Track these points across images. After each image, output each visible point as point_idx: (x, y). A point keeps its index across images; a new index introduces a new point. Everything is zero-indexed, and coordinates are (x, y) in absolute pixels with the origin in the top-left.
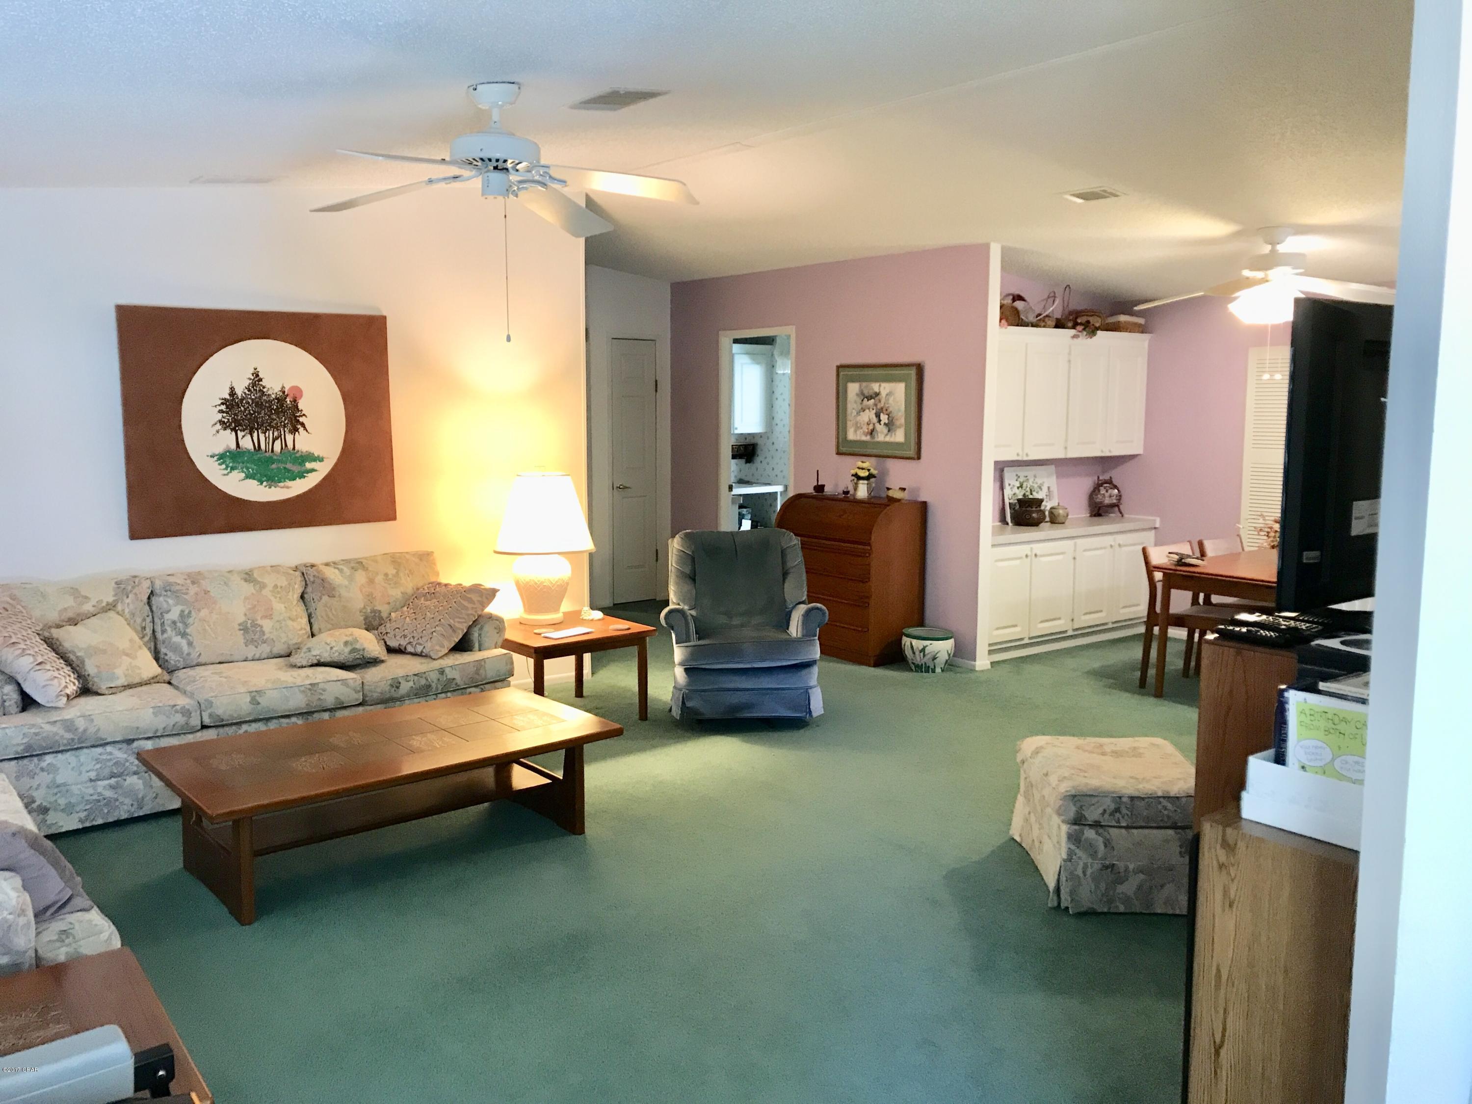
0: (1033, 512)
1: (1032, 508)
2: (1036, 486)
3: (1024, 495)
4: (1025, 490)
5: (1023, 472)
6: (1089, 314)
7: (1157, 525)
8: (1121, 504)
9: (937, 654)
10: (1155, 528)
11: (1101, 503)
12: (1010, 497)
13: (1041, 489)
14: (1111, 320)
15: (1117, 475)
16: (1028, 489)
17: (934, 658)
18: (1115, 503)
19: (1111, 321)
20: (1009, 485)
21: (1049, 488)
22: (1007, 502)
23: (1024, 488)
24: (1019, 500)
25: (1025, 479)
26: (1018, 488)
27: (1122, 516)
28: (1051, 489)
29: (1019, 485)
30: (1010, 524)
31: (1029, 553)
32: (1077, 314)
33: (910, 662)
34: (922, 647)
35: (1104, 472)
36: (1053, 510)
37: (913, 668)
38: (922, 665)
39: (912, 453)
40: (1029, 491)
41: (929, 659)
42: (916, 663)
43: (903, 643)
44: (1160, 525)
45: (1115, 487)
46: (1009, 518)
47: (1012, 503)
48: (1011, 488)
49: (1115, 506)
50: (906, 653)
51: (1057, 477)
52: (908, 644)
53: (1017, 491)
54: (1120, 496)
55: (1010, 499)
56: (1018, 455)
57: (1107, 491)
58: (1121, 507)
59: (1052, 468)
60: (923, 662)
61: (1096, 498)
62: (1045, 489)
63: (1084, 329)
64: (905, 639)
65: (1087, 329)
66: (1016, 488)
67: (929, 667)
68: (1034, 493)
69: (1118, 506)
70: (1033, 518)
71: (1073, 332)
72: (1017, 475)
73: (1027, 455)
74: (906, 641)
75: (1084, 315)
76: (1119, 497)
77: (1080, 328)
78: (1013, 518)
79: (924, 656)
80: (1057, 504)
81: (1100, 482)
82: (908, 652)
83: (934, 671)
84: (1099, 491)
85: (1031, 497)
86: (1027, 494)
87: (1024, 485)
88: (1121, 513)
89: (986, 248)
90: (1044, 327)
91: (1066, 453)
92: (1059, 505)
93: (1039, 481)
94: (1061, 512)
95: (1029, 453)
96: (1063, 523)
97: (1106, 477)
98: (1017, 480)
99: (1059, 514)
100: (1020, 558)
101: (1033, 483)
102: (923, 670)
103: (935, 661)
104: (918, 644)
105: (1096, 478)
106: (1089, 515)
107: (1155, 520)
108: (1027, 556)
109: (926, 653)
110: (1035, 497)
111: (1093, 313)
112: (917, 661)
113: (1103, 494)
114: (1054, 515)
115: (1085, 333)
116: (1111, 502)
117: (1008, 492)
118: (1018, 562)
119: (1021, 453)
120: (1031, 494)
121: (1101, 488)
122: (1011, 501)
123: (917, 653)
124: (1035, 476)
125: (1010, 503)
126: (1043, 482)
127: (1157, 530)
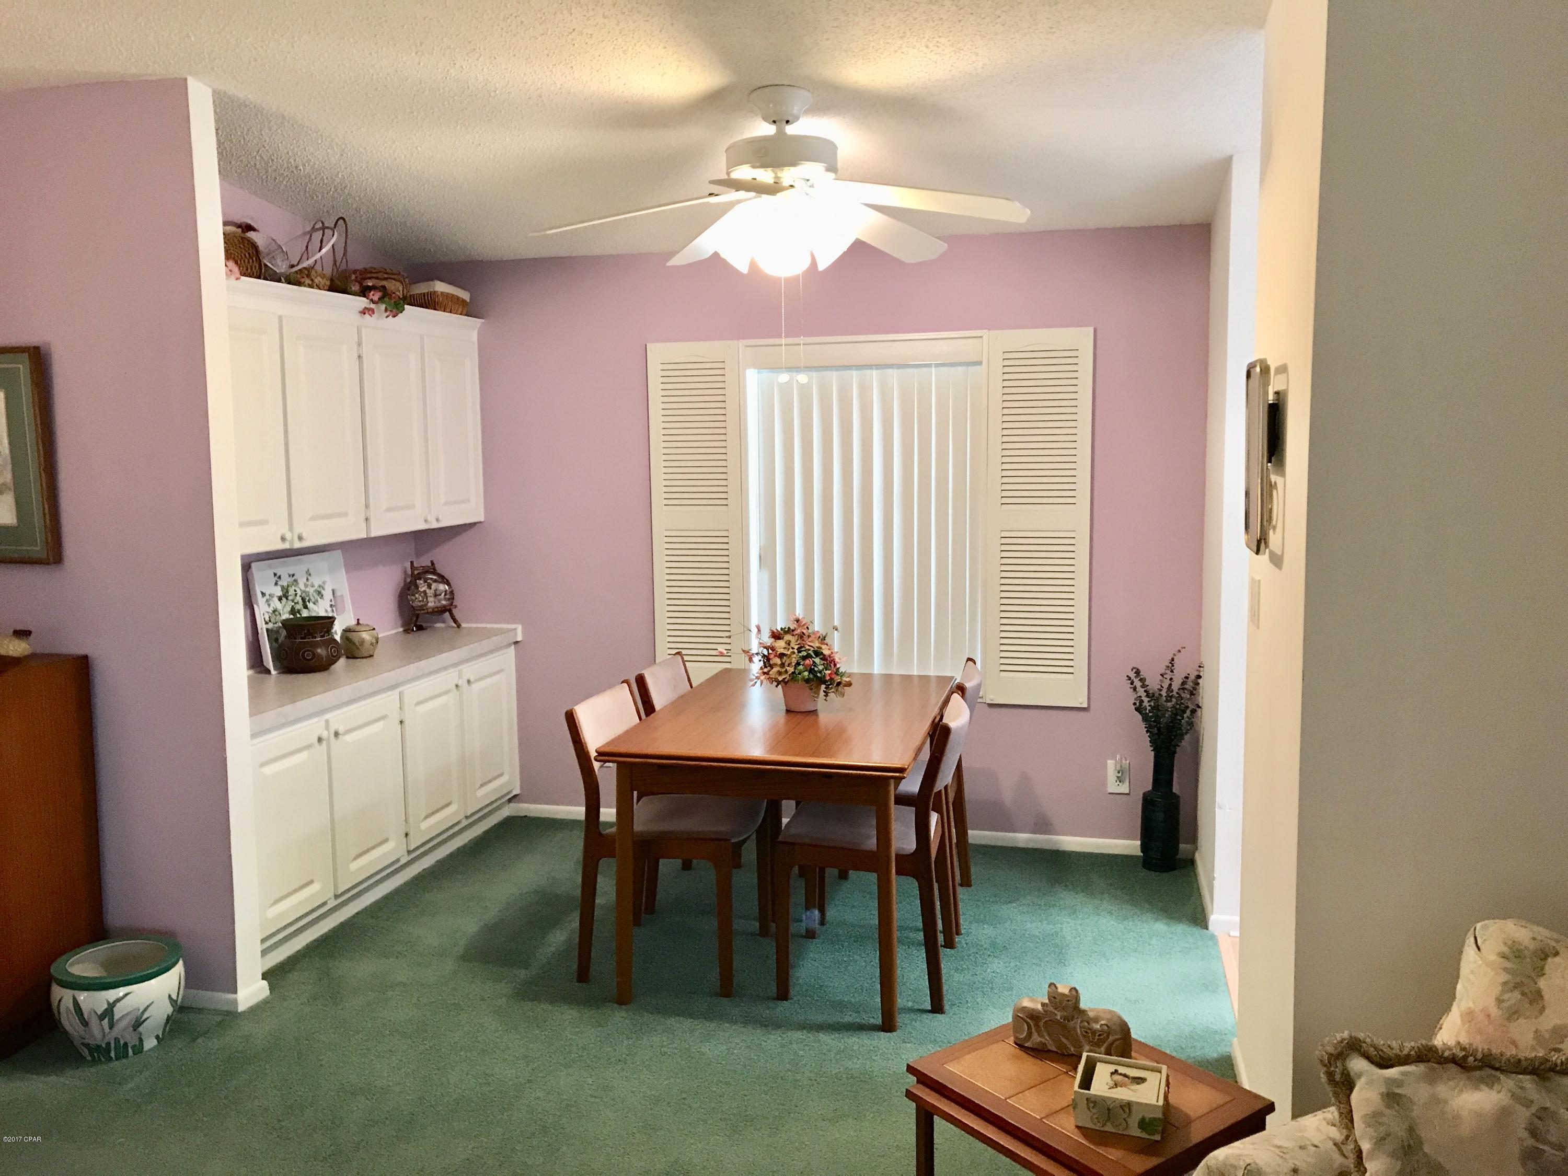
0: (316, 645)
1: (315, 638)
2: (311, 590)
3: (293, 611)
4: (293, 601)
5: (284, 568)
6: (380, 275)
7: (519, 638)
8: (456, 607)
9: (145, 1010)
10: (516, 643)
11: (421, 608)
12: (267, 619)
13: (322, 597)
14: (421, 289)
15: (444, 558)
16: (299, 599)
17: (138, 1023)
18: (445, 606)
19: (419, 292)
20: (263, 594)
21: (333, 591)
22: (262, 626)
23: (290, 598)
24: (285, 623)
25: (291, 579)
26: (280, 599)
27: (459, 626)
28: (338, 593)
29: (280, 593)
30: (273, 672)
31: (325, 734)
32: (364, 274)
33: (77, 1043)
34: (106, 1006)
35: (418, 554)
36: (353, 636)
37: (86, 1052)
38: (108, 1044)
39: (38, 549)
40: (300, 601)
41: (125, 1029)
42: (92, 1042)
43: (55, 1004)
44: (523, 637)
45: (444, 580)
46: (269, 662)
47: (272, 630)
48: (267, 601)
49: (447, 610)
50: (63, 1021)
51: (347, 571)
52: (67, 1003)
53: (278, 605)
54: (452, 593)
55: (266, 623)
56: (283, 539)
57: (429, 587)
58: (455, 611)
59: (338, 555)
60: (111, 1038)
61: (413, 601)
62: (328, 594)
63: (381, 299)
64: (57, 992)
65: (386, 299)
66: (276, 599)
67: (126, 1044)
68: (310, 605)
69: (450, 611)
70: (319, 655)
71: (362, 302)
72: (275, 575)
73: (300, 538)
74: (62, 997)
75: (373, 277)
76: (451, 595)
77: (376, 296)
78: (276, 657)
79: (111, 1026)
80: (354, 622)
81: (416, 572)
82: (69, 1022)
83: (139, 1049)
84: (417, 587)
85: (305, 614)
86: (298, 607)
87: (291, 592)
88: (455, 621)
89: (179, 88)
90: (311, 286)
91: (368, 529)
92: (358, 623)
93: (316, 581)
94: (366, 636)
95: (304, 535)
96: (371, 656)
97: (425, 562)
98: (276, 584)
99: (362, 642)
100: (309, 747)
101: (306, 586)
102: (113, 1054)
103: (141, 1029)
104: (95, 1001)
105: (408, 565)
106: (401, 629)
107: (515, 629)
108: (320, 740)
109: (116, 1017)
110: (314, 614)
111: (389, 275)
112: (93, 1036)
113: (425, 592)
114: (354, 644)
115: (383, 307)
116: (438, 604)
117: (262, 611)
118: (304, 755)
119: (288, 536)
120: (306, 607)
121: (420, 582)
122: (270, 626)
123: (94, 1022)
124: (308, 573)
125: (267, 630)
126: (324, 583)
127: (517, 645)
